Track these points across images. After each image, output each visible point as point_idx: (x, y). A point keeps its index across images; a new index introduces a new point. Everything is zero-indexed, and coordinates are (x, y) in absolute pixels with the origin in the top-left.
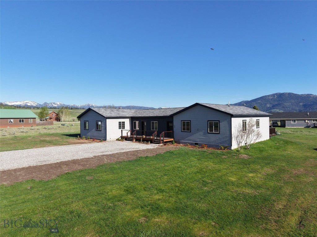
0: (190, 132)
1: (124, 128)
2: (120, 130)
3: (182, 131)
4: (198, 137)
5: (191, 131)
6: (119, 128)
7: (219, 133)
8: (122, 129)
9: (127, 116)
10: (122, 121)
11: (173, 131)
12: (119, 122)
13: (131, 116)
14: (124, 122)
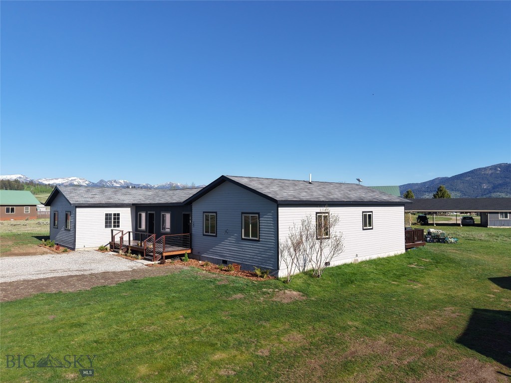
0: (216, 236)
1: (118, 226)
2: (109, 230)
3: (204, 235)
4: (227, 247)
5: (216, 234)
6: (106, 226)
7: (259, 241)
8: (113, 228)
9: (126, 202)
10: (113, 213)
11: (191, 234)
12: (107, 215)
13: (136, 202)
14: (118, 215)
